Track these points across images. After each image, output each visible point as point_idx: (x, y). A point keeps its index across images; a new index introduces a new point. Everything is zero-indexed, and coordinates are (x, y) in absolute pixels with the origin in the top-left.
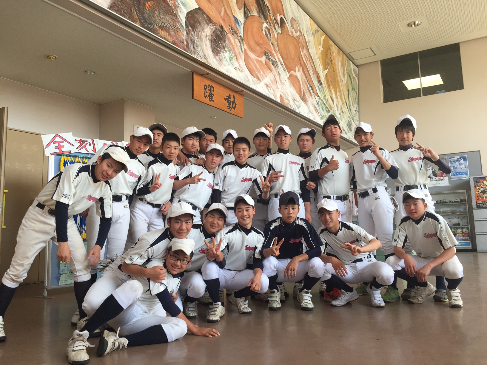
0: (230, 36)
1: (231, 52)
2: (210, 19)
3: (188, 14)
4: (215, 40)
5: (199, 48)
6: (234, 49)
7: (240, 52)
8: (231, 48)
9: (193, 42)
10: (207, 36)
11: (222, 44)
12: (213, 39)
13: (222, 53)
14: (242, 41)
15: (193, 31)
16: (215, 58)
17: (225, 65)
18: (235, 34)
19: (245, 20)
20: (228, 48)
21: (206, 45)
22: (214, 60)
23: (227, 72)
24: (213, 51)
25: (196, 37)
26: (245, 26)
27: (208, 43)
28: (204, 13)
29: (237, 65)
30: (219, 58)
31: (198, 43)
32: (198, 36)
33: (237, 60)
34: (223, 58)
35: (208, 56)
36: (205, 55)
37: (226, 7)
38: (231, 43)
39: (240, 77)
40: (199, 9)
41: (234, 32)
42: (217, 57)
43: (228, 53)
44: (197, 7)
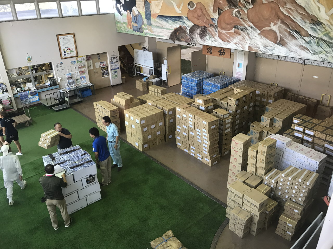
0: (209, 28)
1: (210, 35)
2: (199, 26)
3: (190, 29)
4: (201, 33)
5: (195, 39)
6: (211, 33)
7: (215, 33)
8: (210, 34)
9: (192, 38)
10: (198, 33)
11: (205, 33)
12: (200, 34)
13: (205, 37)
14: (217, 27)
15: (192, 34)
16: (202, 40)
17: (206, 42)
18: (212, 26)
19: (219, 16)
20: (208, 34)
21: (197, 37)
22: (201, 41)
23: (208, 44)
24: (200, 38)
25: (193, 36)
26: (219, 19)
27: (198, 36)
28: (196, 25)
29: (213, 39)
30: (204, 40)
31: (194, 38)
32: (194, 35)
33: (213, 37)
34: (206, 39)
35: (199, 41)
36: (197, 41)
37: (207, 17)
38: (210, 31)
39: (215, 44)
40: (194, 25)
41: (211, 25)
42: (203, 40)
43: (208, 36)
44: (193, 24)
